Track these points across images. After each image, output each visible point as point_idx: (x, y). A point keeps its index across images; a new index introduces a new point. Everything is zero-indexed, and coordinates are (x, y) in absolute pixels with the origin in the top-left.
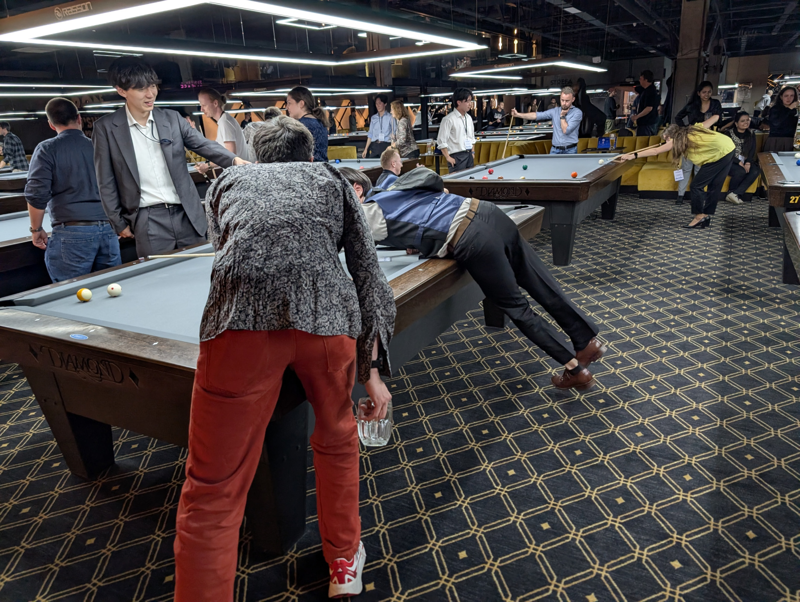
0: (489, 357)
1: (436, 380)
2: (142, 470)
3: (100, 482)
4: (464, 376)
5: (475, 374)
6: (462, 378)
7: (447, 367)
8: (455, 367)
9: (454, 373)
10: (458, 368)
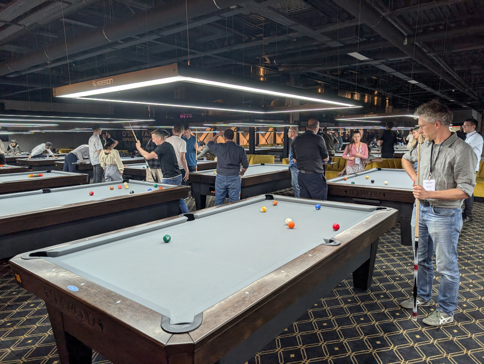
0: (356, 314)
1: (316, 329)
4: (337, 328)
5: (346, 327)
6: (336, 330)
7: (325, 319)
8: (330, 319)
9: (330, 325)
10: (333, 320)
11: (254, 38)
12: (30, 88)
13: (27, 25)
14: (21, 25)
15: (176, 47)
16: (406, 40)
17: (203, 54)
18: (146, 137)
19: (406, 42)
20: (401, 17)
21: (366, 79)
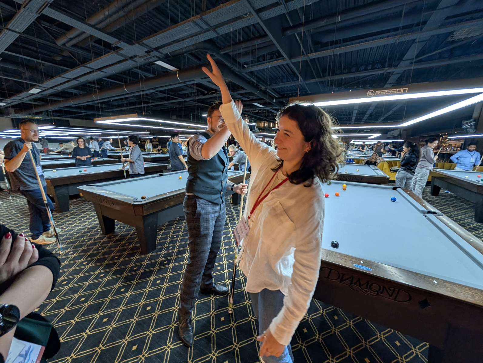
2: (121, 233)
3: (108, 235)
11: (210, 93)
12: (84, 113)
13: (82, 81)
14: (78, 81)
15: (167, 95)
16: (274, 100)
17: (183, 100)
18: (155, 142)
19: (274, 101)
20: (273, 89)
21: (271, 115)
